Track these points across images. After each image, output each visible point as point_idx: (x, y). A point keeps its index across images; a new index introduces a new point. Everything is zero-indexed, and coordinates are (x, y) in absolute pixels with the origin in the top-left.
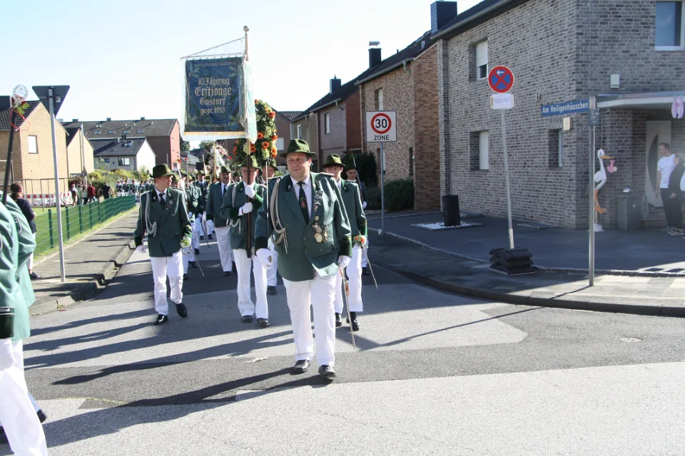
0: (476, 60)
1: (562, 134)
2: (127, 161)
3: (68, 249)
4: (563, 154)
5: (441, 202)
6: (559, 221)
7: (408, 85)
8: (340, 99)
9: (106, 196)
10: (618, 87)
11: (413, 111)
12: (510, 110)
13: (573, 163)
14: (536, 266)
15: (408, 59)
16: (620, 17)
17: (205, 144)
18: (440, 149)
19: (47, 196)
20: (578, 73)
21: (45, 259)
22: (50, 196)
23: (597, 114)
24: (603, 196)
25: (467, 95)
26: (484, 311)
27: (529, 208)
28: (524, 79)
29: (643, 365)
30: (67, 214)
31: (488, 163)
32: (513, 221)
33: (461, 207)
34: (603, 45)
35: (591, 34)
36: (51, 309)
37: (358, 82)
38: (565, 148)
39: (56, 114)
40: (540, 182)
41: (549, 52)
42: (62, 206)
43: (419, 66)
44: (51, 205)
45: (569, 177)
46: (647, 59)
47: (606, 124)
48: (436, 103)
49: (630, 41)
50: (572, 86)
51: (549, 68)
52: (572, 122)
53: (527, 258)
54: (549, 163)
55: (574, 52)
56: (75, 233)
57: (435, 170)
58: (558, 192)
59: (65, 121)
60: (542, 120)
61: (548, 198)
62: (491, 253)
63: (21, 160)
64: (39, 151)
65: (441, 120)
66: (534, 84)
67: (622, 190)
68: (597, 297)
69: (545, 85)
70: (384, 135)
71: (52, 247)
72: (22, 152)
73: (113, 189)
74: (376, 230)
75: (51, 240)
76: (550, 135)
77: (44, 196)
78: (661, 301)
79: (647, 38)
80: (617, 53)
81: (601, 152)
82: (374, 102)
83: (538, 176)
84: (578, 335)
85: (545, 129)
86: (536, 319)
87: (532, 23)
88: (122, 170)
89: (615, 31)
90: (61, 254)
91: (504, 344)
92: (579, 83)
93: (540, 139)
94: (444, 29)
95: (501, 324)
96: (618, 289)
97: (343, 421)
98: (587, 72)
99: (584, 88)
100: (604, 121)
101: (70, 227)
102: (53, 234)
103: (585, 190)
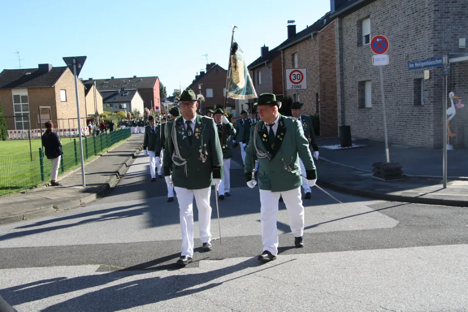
0: (362, 31)
1: (424, 82)
2: (125, 106)
3: (87, 165)
4: (424, 95)
5: (339, 130)
6: (422, 143)
7: (315, 50)
8: (268, 61)
9: (111, 129)
10: (464, 47)
11: (319, 68)
12: (386, 66)
13: (431, 102)
14: (406, 175)
15: (314, 32)
18: (338, 94)
19: (73, 130)
20: (435, 38)
21: (72, 172)
22: (75, 130)
23: (449, 67)
24: (453, 125)
25: (356, 56)
26: (368, 206)
27: (400, 134)
28: (396, 44)
30: (86, 142)
31: (370, 103)
32: (388, 143)
33: (353, 134)
34: (454, 18)
35: (445, 10)
36: (77, 205)
38: (425, 92)
39: (78, 74)
40: (408, 115)
41: (415, 24)
42: (83, 136)
43: (323, 37)
44: (75, 136)
45: (428, 111)
47: (455, 74)
48: (334, 62)
50: (430, 48)
51: (414, 35)
52: (430, 73)
53: (399, 169)
54: (414, 103)
55: (432, 24)
56: (91, 155)
57: (334, 109)
58: (420, 123)
59: (84, 79)
60: (409, 72)
61: (414, 126)
62: (373, 166)
63: (56, 107)
64: (68, 100)
65: (338, 73)
66: (403, 47)
68: (449, 196)
69: (412, 48)
70: (296, 85)
71: (77, 164)
72: (57, 101)
75: (76, 159)
76: (415, 83)
77: (71, 130)
80: (464, 23)
82: (291, 62)
83: (407, 111)
84: (436, 222)
85: (411, 79)
86: (405, 211)
87: (402, 4)
88: (121, 112)
89: (462, 7)
90: (82, 169)
91: (383, 229)
92: (436, 45)
93: (408, 85)
94: (340, 10)
95: (381, 214)
96: (464, 190)
97: (271, 281)
98: (442, 38)
99: (439, 49)
100: (455, 72)
101: (88, 151)
102: (77, 155)
103: (440, 121)
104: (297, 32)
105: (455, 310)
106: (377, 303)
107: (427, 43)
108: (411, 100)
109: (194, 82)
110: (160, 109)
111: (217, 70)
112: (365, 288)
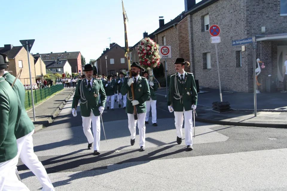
0: (204, 23)
1: (241, 53)
2: (60, 70)
3: (36, 107)
4: (242, 61)
6: (242, 89)
7: (176, 34)
9: (51, 85)
10: (265, 32)
11: (178, 45)
12: (219, 43)
13: (246, 65)
14: (232, 109)
15: (176, 23)
16: (265, 2)
17: (92, 62)
18: (190, 61)
19: (27, 85)
20: (247, 27)
22: (28, 85)
23: (256, 44)
24: (260, 78)
26: (210, 128)
27: (229, 84)
28: (225, 30)
29: (279, 149)
30: (35, 93)
31: (210, 66)
32: (222, 90)
33: (200, 85)
34: (258, 14)
35: (253, 10)
37: (155, 34)
38: (243, 59)
39: (29, 51)
40: (233, 73)
41: (235, 18)
42: (33, 89)
44: (29, 89)
45: (245, 70)
46: (277, 19)
47: (260, 48)
48: (188, 41)
49: (269, 12)
50: (245, 32)
51: (235, 25)
52: (245, 48)
53: (228, 106)
54: (236, 65)
55: (245, 18)
56: (39, 100)
57: (188, 70)
58: (240, 77)
59: (34, 54)
60: (233, 47)
61: (236, 80)
62: (213, 104)
63: (16, 71)
64: (23, 67)
65: (190, 48)
66: (229, 32)
67: (268, 75)
68: (258, 121)
69: (234, 32)
70: (165, 56)
71: (30, 107)
72: (17, 68)
73: (54, 81)
74: (164, 95)
75: (29, 104)
76: (236, 53)
77: (26, 85)
78: (285, 122)
79: (277, 10)
80: (264, 18)
81: (258, 60)
82: (162, 42)
83: (232, 71)
84: (251, 137)
85: (234, 51)
86: (232, 131)
87: (227, 6)
88: (58, 74)
89: (263, 8)
90: (33, 109)
91: (219, 142)
92: (248, 31)
93: (232, 55)
94: (190, 10)
95: (218, 133)
96: (267, 118)
97: (152, 176)
98: (251, 26)
99: (250, 33)
100: (259, 46)
101: (37, 98)
102: (30, 101)
103: (252, 76)
104: (165, 24)
105: (263, 190)
106: (217, 187)
107: (243, 29)
108: (234, 64)
109: (102, 55)
110: (81, 71)
111: (117, 47)
112: (209, 178)
